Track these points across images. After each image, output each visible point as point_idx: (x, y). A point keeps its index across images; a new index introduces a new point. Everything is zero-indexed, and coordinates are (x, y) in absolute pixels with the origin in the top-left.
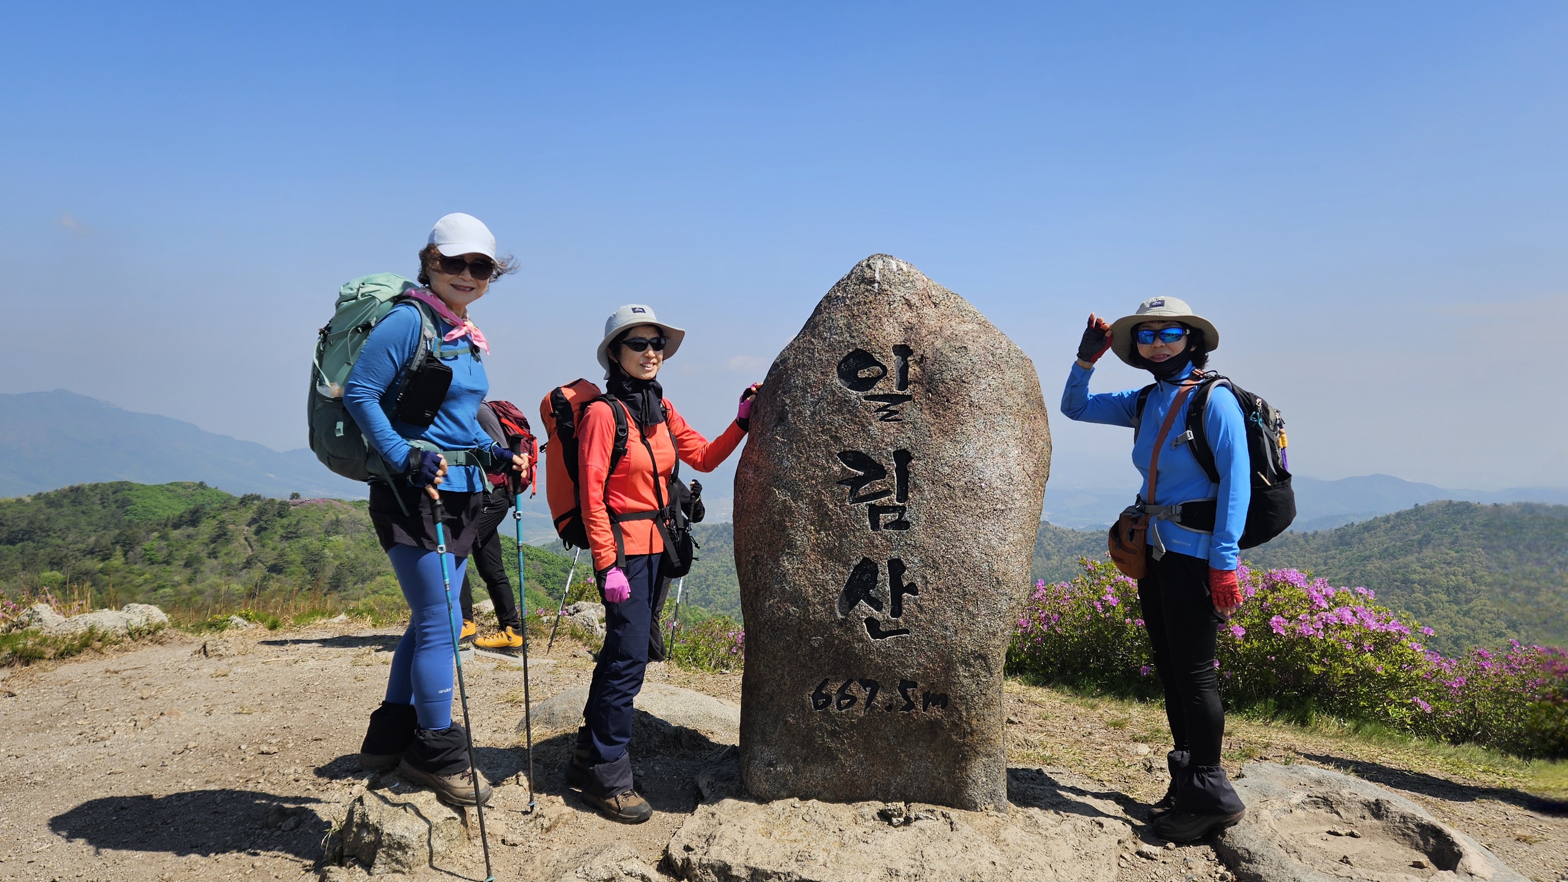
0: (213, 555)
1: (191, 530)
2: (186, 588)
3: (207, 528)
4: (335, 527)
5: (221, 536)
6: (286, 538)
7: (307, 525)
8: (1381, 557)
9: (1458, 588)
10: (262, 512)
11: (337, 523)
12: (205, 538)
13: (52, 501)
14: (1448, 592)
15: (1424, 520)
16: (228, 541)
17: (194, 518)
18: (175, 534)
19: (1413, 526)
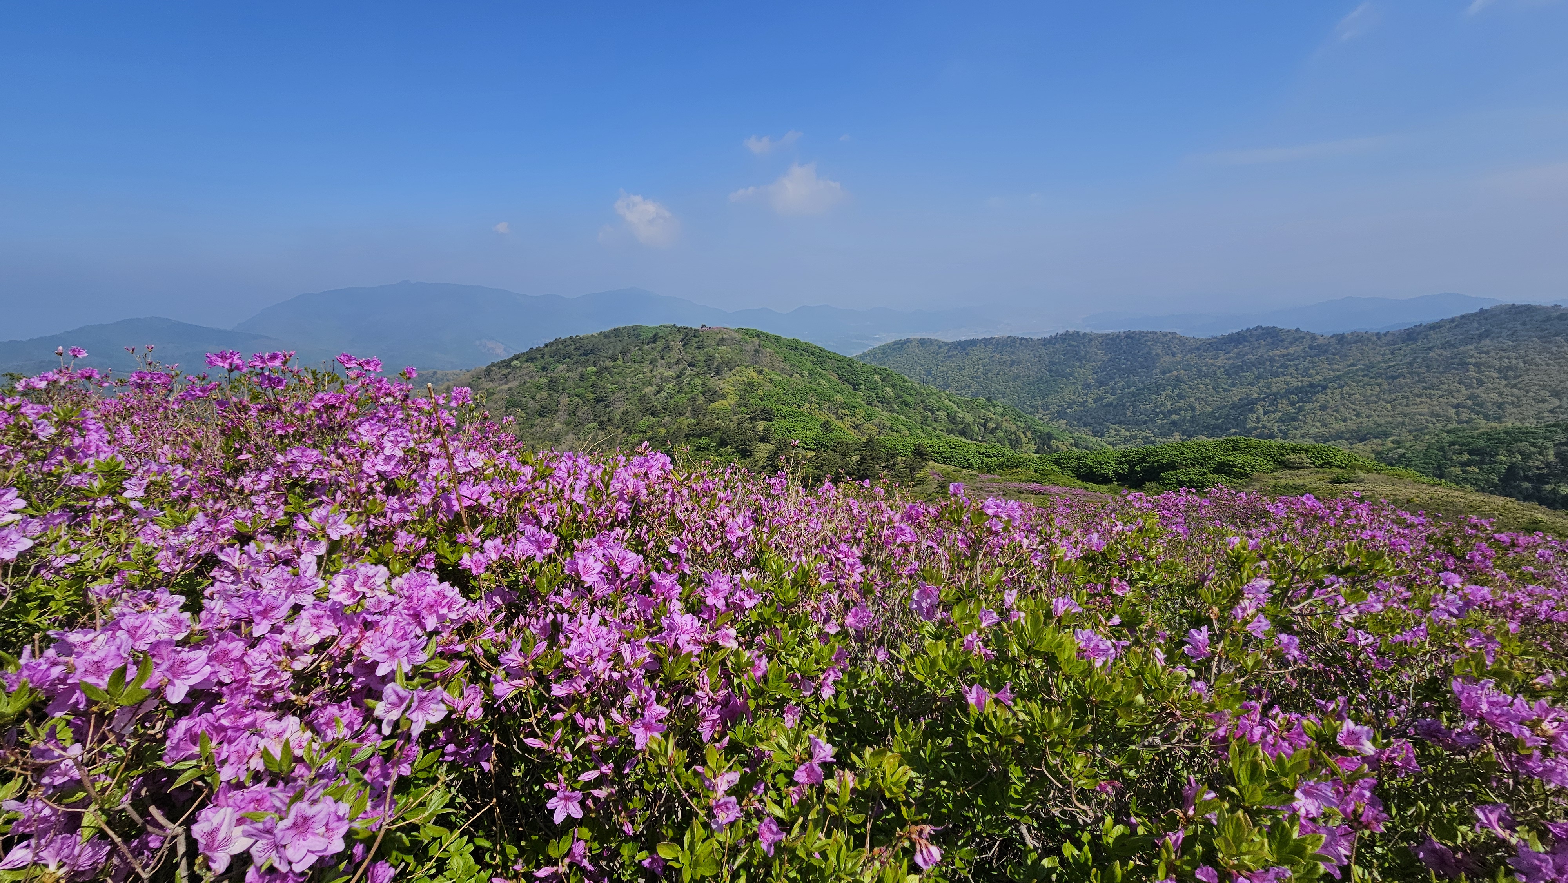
0: (663, 358)
1: (653, 345)
2: (649, 375)
3: (660, 344)
4: (722, 342)
5: (667, 348)
6: (697, 348)
7: (708, 342)
8: (1443, 347)
9: (1509, 368)
10: (686, 335)
11: (722, 339)
12: (659, 349)
13: (605, 335)
14: (1500, 372)
15: (1486, 319)
16: (670, 350)
17: (655, 339)
18: (646, 347)
19: (1476, 325)
